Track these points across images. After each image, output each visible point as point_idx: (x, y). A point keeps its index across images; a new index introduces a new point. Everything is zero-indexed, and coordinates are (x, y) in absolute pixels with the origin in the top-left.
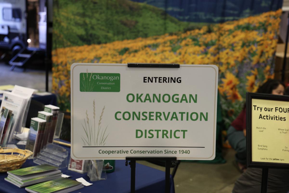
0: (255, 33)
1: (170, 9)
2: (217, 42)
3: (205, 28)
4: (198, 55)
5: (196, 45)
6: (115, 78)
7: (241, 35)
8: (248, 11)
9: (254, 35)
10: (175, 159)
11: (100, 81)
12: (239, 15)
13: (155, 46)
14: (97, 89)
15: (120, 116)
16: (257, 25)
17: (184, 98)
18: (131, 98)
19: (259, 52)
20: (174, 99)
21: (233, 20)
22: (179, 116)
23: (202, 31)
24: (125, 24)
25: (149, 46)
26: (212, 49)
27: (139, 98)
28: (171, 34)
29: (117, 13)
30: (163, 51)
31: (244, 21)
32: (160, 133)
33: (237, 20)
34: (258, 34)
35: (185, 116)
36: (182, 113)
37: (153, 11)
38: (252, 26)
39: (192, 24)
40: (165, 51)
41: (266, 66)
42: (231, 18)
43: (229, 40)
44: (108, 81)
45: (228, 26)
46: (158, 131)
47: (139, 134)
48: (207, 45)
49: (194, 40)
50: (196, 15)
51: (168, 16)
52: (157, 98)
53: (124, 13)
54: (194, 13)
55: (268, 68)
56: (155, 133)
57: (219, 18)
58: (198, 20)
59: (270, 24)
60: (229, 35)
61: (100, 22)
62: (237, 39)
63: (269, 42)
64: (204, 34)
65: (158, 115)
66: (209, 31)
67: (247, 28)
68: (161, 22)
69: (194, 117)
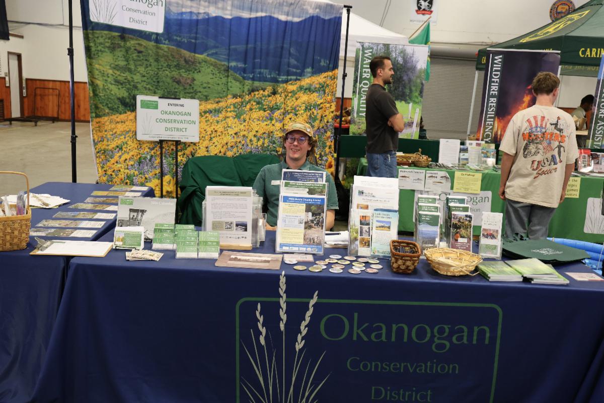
0: (315, 94)
1: (233, 64)
2: (283, 106)
3: (269, 89)
4: (263, 121)
5: (260, 109)
6: (156, 103)
7: (304, 98)
8: (309, 70)
9: (315, 98)
10: (180, 141)
11: (150, 104)
12: (301, 75)
13: (218, 111)
14: (148, 108)
15: (158, 120)
16: (318, 86)
17: (185, 114)
18: (163, 113)
19: (319, 117)
20: (181, 114)
21: (296, 80)
22: (184, 122)
23: (266, 93)
24: (178, 82)
25: (210, 112)
26: (277, 113)
27: (166, 113)
28: (235, 96)
29: (169, 66)
30: (226, 118)
31: (306, 81)
32: (176, 129)
33: (299, 80)
34: (318, 97)
35: (186, 122)
36: (185, 121)
37: (215, 65)
38: (312, 88)
39: (257, 84)
40: (228, 117)
41: (326, 132)
42: (294, 77)
43: (293, 103)
44: (153, 104)
45: (291, 87)
46: (175, 128)
47: (167, 129)
48: (273, 109)
49: (258, 103)
50: (260, 73)
51: (231, 72)
52: (174, 113)
53: (178, 66)
54: (258, 70)
55: (329, 134)
56: (173, 129)
57: (284, 78)
58: (263, 79)
59: (328, 85)
60: (292, 96)
61: (145, 79)
62: (299, 102)
63: (328, 105)
64: (269, 96)
65: (175, 121)
66: (274, 93)
67: (309, 90)
68: (224, 80)
69: (190, 122)
